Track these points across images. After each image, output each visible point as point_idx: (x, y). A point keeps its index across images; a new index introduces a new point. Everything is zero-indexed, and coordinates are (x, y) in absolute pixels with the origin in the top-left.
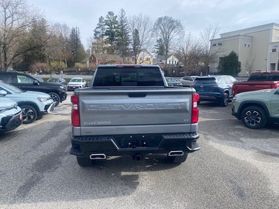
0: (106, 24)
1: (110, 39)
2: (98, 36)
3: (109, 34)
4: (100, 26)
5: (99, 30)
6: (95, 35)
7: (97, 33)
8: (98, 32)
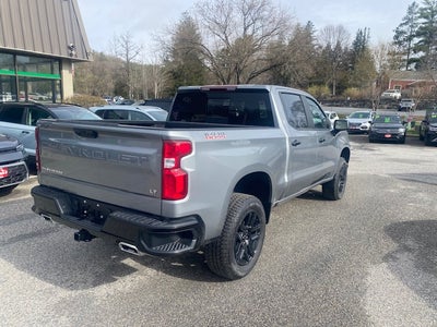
0: (423, 16)
1: (426, 42)
2: (401, 38)
3: (424, 34)
4: (408, 21)
5: (405, 28)
6: (396, 37)
7: (399, 33)
8: (403, 32)
